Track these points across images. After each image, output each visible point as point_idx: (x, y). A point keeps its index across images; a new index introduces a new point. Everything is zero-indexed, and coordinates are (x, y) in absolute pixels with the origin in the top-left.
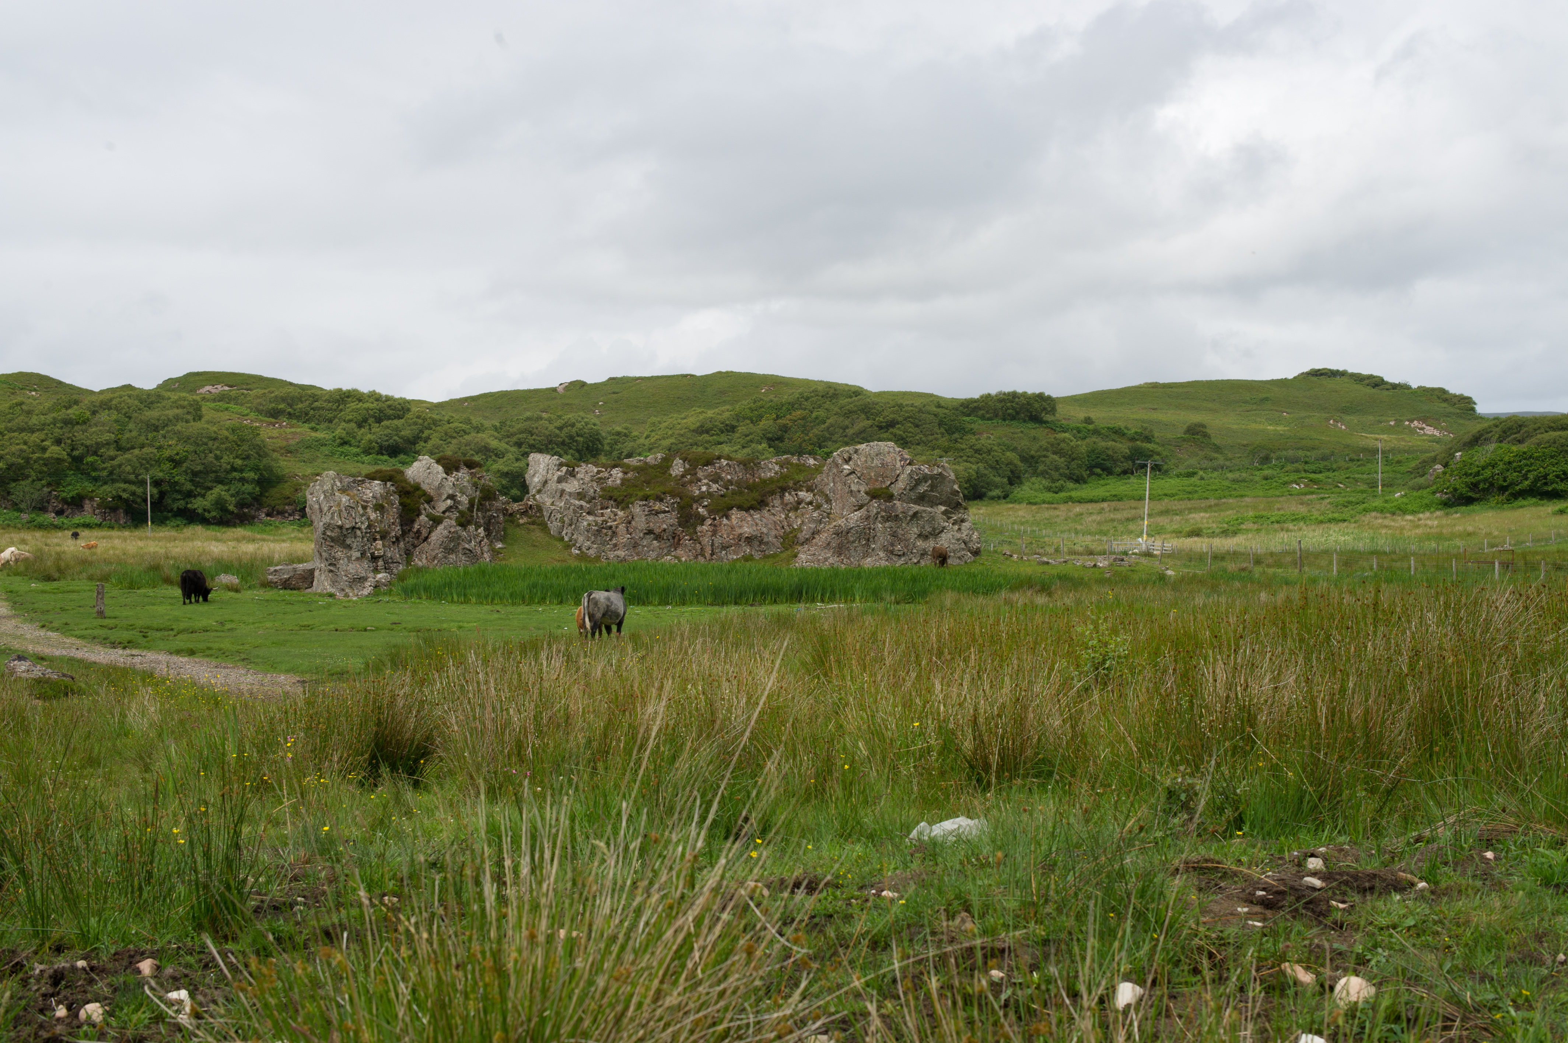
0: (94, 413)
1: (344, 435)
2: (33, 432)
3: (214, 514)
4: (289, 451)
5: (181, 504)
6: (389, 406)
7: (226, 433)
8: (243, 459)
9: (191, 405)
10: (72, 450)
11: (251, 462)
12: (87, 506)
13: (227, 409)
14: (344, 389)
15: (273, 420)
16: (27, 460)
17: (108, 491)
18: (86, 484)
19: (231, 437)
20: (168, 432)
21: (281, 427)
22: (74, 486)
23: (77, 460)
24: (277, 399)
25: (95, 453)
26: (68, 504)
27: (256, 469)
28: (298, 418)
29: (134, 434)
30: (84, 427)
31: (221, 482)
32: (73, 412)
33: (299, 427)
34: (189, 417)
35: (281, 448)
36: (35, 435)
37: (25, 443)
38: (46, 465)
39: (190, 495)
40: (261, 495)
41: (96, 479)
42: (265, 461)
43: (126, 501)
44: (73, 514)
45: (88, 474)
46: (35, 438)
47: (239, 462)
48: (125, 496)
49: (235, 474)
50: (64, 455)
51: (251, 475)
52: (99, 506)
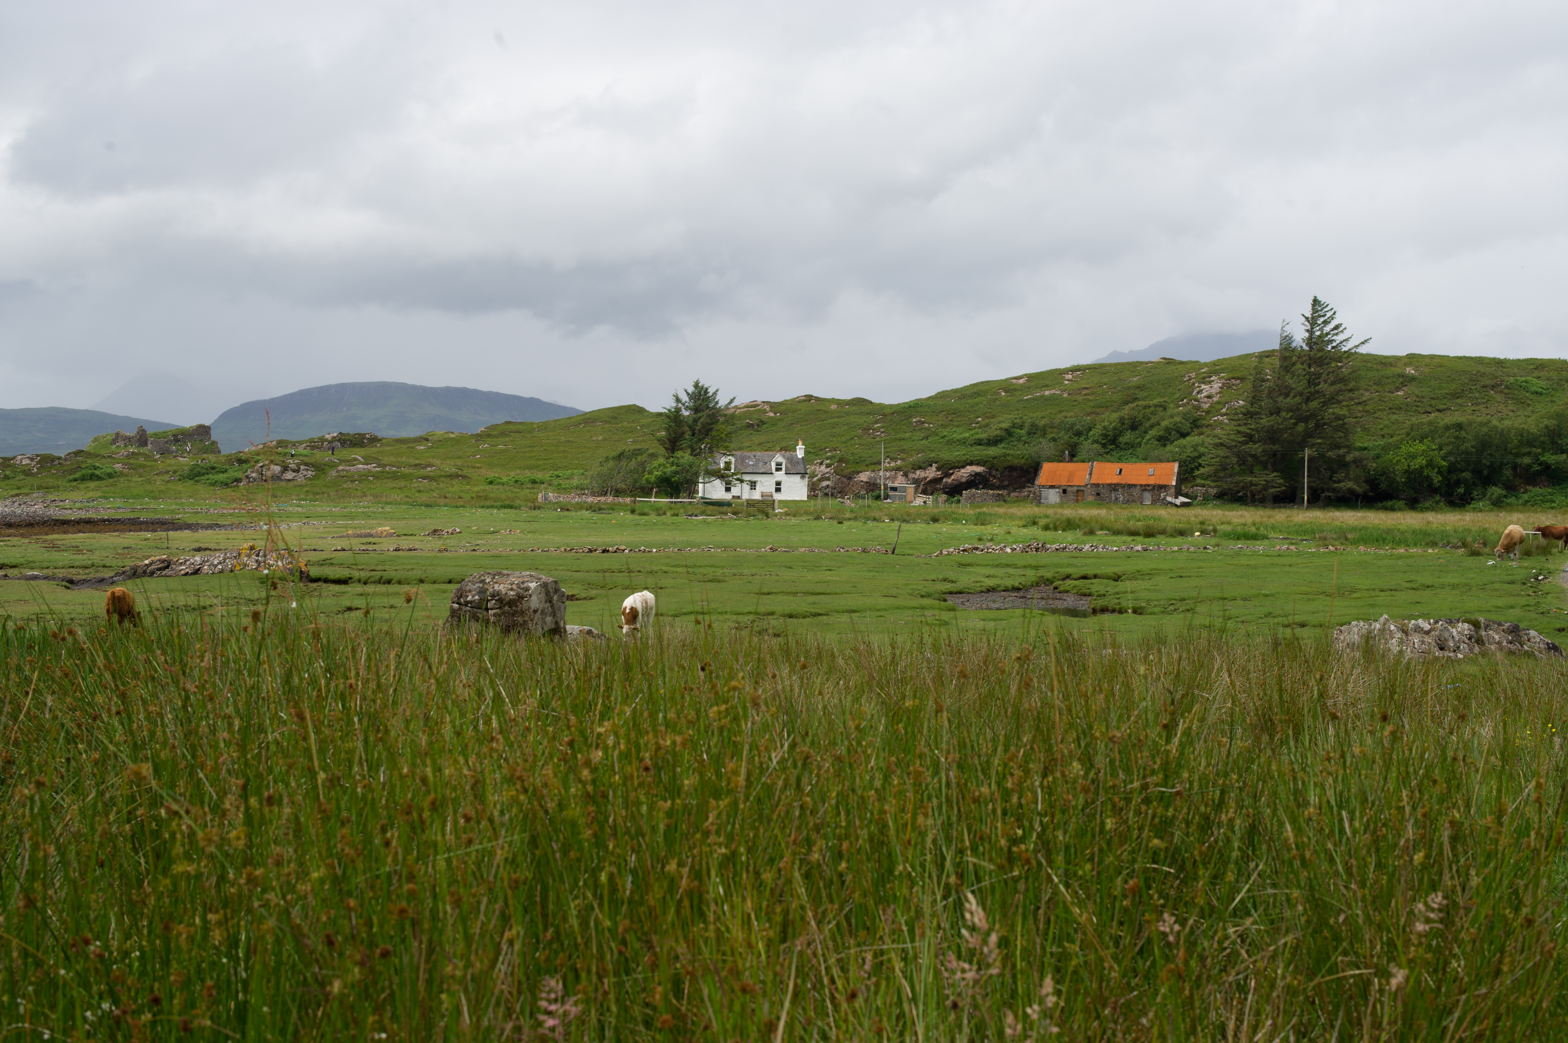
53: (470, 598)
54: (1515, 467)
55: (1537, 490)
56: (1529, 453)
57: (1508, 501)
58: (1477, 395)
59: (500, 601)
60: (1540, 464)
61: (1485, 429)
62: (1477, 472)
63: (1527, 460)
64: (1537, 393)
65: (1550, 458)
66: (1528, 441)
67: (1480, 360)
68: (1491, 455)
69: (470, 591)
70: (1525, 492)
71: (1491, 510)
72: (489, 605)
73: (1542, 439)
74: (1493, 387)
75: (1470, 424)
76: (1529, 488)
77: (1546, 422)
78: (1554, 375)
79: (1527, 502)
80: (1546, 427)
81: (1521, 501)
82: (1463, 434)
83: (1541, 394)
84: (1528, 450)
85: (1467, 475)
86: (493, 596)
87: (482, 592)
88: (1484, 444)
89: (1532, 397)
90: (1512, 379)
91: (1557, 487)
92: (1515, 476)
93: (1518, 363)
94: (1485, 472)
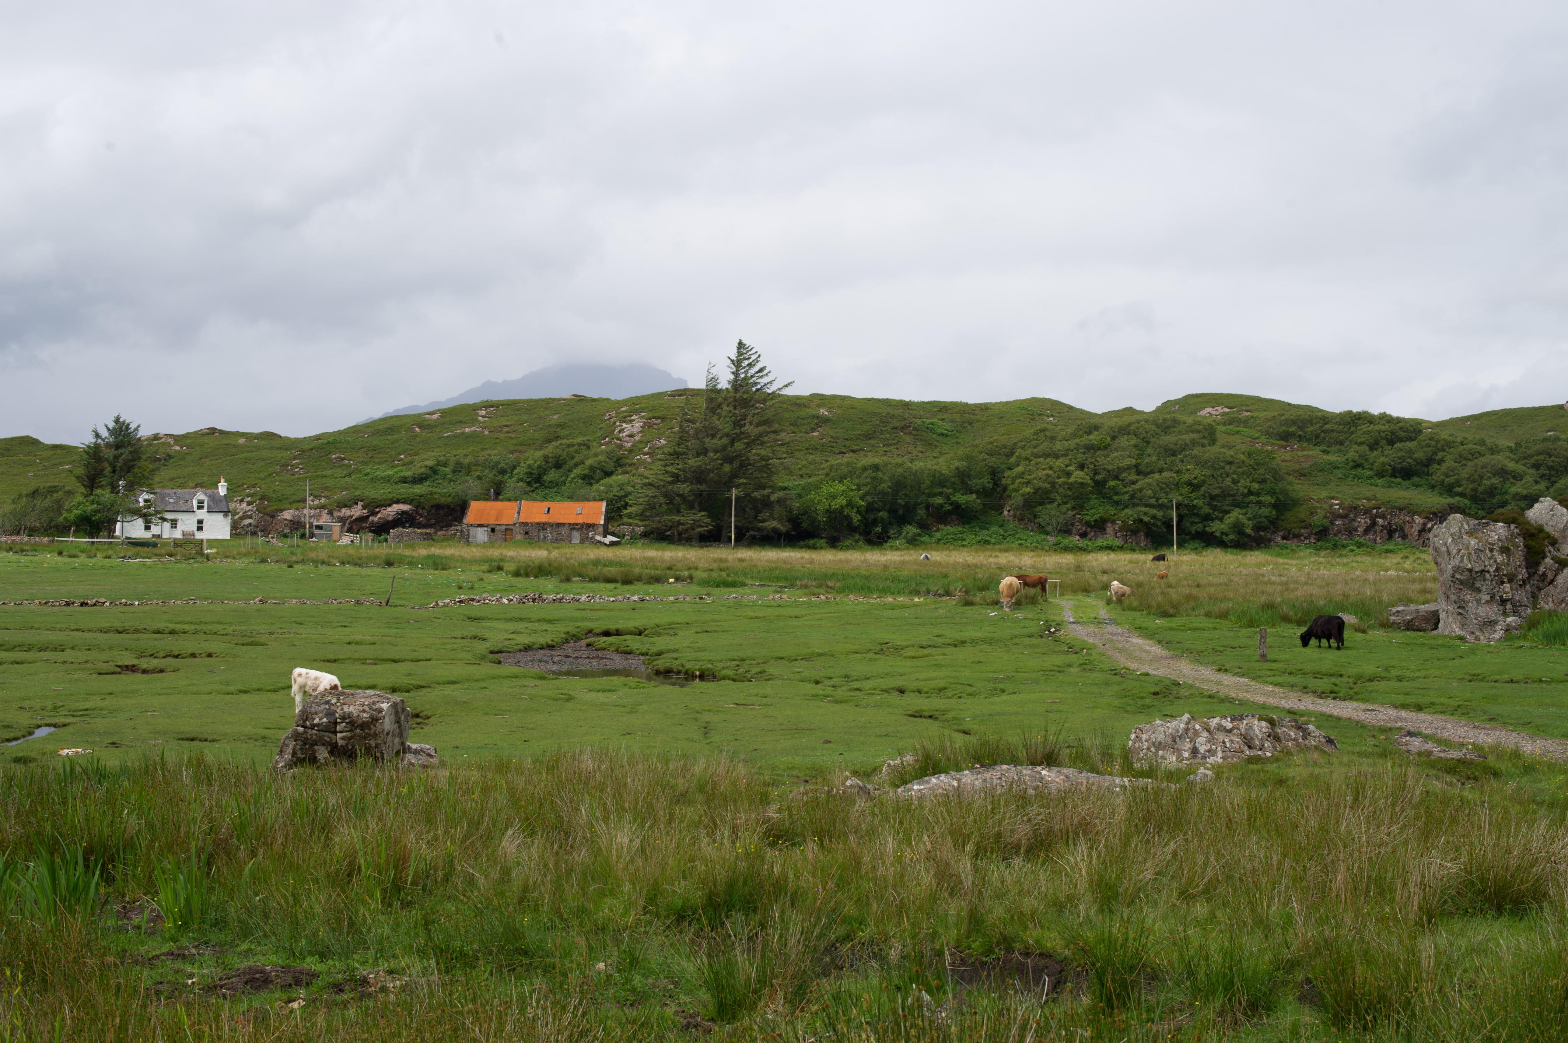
0: (1113, 438)
1: (1357, 458)
2: (1057, 457)
3: (1232, 537)
4: (1302, 474)
5: (1199, 527)
6: (1401, 428)
7: (1242, 457)
8: (1259, 482)
9: (1206, 429)
10: (1096, 474)
11: (1268, 486)
12: (1109, 528)
13: (1238, 432)
14: (1355, 411)
15: (1284, 443)
16: (1053, 484)
17: (1130, 514)
18: (1108, 507)
19: (1248, 461)
20: (1186, 456)
21: (1292, 450)
22: (1097, 510)
23: (1099, 485)
24: (1286, 422)
25: (1116, 478)
26: (1091, 527)
27: (1272, 493)
28: (1309, 440)
29: (1154, 458)
30: (1106, 452)
31: (1238, 506)
32: (1094, 438)
33: (1310, 450)
34: (1205, 441)
35: (1294, 471)
36: (1060, 460)
37: (1051, 468)
38: (1070, 489)
39: (1207, 518)
40: (1277, 518)
41: (1117, 503)
42: (1280, 485)
43: (1146, 524)
44: (1096, 536)
45: (1110, 498)
46: (1060, 463)
47: (1256, 486)
48: (1146, 519)
49: (1251, 498)
50: (1087, 479)
51: (1268, 499)
52: (1121, 529)
53: (316, 721)
54: (927, 507)
55: (948, 529)
56: (941, 494)
57: (923, 539)
58: (888, 436)
59: (352, 723)
60: (951, 504)
61: (900, 470)
62: (893, 511)
63: (939, 500)
64: (942, 434)
65: (961, 498)
66: (940, 481)
67: (887, 402)
68: (906, 495)
69: (316, 713)
70: (938, 530)
71: (907, 549)
72: (338, 728)
73: (953, 480)
74: (902, 429)
75: (886, 465)
76: (941, 526)
77: (957, 464)
78: (957, 417)
79: (939, 540)
80: (957, 468)
81: (934, 539)
82: (880, 474)
83: (947, 436)
84: (940, 490)
85: (883, 514)
86: (343, 718)
87: (330, 714)
88: (899, 485)
89: (940, 438)
90: (919, 422)
91: (967, 526)
92: (928, 515)
93: (922, 404)
94: (901, 512)
